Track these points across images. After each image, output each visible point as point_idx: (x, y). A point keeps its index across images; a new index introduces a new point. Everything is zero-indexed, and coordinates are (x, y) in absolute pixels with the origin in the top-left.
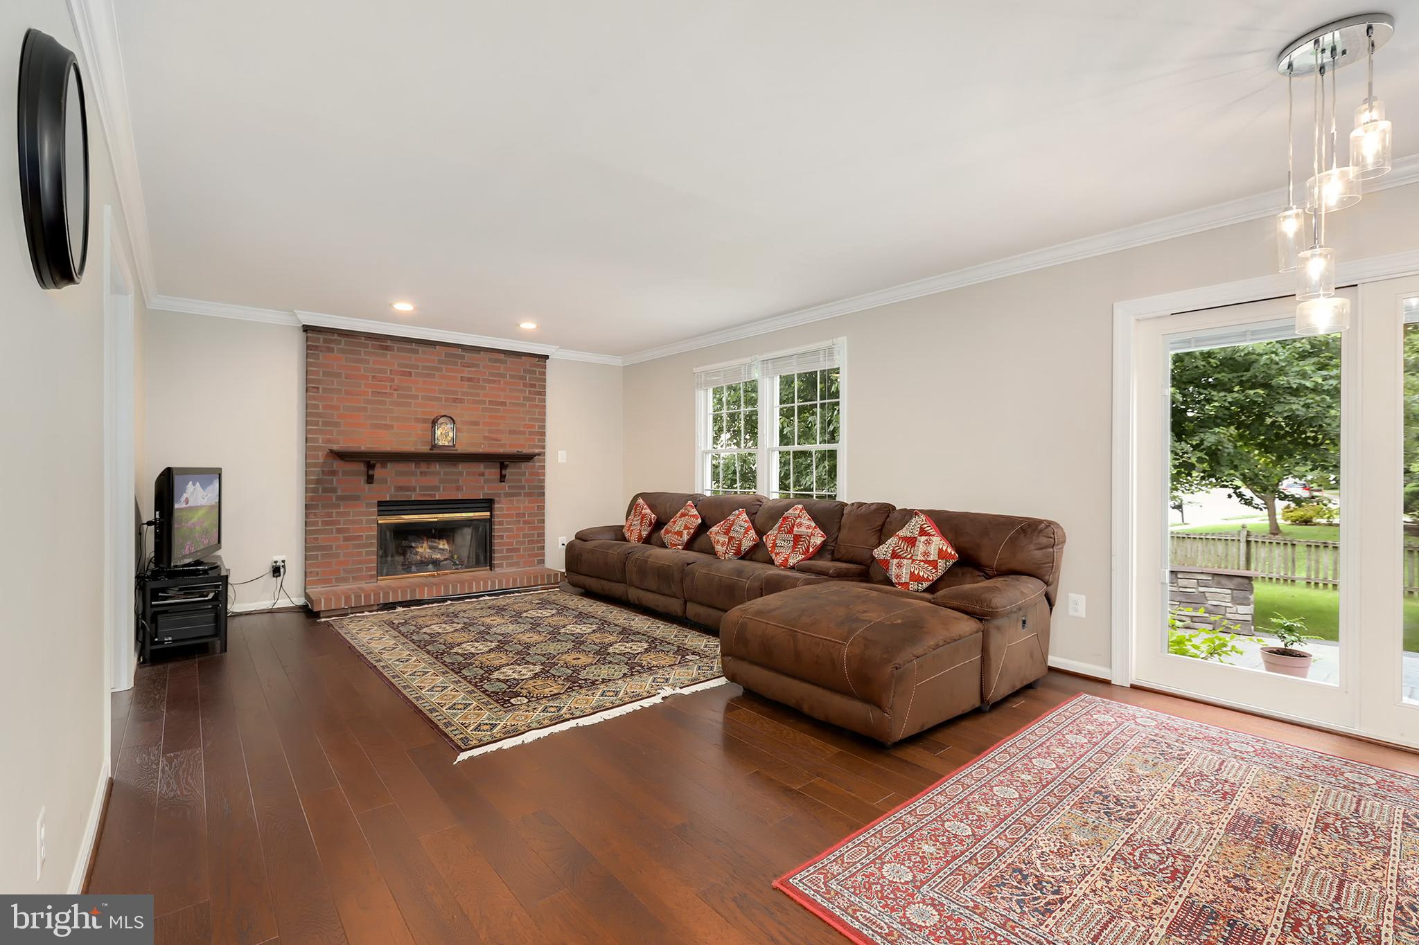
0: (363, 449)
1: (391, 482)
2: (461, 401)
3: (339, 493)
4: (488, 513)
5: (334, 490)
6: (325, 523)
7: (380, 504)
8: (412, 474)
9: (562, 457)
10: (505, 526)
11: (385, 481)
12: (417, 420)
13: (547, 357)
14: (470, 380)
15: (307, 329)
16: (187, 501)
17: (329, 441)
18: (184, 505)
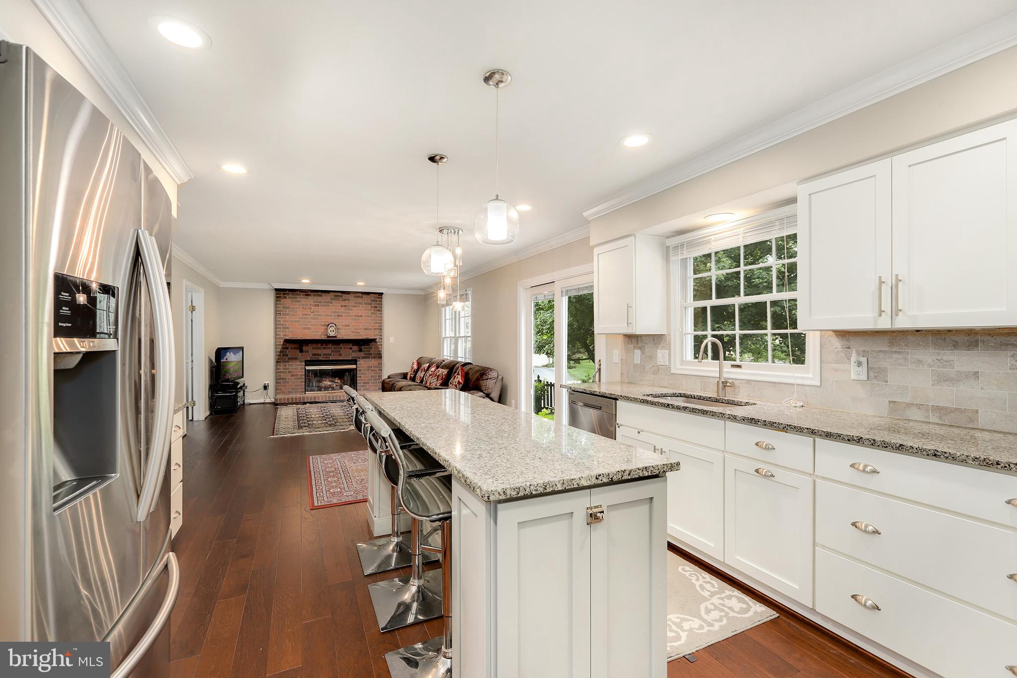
0: (299, 338)
1: (310, 352)
2: (341, 316)
3: (289, 357)
4: (355, 366)
5: (287, 355)
6: (284, 369)
7: (306, 361)
8: (320, 348)
9: (392, 339)
10: (362, 372)
11: (308, 352)
12: (321, 325)
13: (382, 294)
14: (345, 306)
15: (276, 290)
16: (227, 359)
17: (285, 335)
18: (225, 360)
